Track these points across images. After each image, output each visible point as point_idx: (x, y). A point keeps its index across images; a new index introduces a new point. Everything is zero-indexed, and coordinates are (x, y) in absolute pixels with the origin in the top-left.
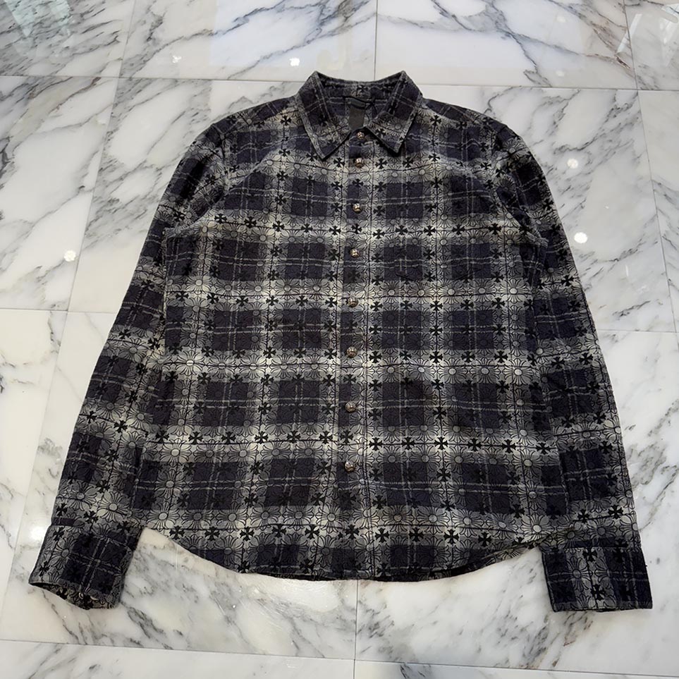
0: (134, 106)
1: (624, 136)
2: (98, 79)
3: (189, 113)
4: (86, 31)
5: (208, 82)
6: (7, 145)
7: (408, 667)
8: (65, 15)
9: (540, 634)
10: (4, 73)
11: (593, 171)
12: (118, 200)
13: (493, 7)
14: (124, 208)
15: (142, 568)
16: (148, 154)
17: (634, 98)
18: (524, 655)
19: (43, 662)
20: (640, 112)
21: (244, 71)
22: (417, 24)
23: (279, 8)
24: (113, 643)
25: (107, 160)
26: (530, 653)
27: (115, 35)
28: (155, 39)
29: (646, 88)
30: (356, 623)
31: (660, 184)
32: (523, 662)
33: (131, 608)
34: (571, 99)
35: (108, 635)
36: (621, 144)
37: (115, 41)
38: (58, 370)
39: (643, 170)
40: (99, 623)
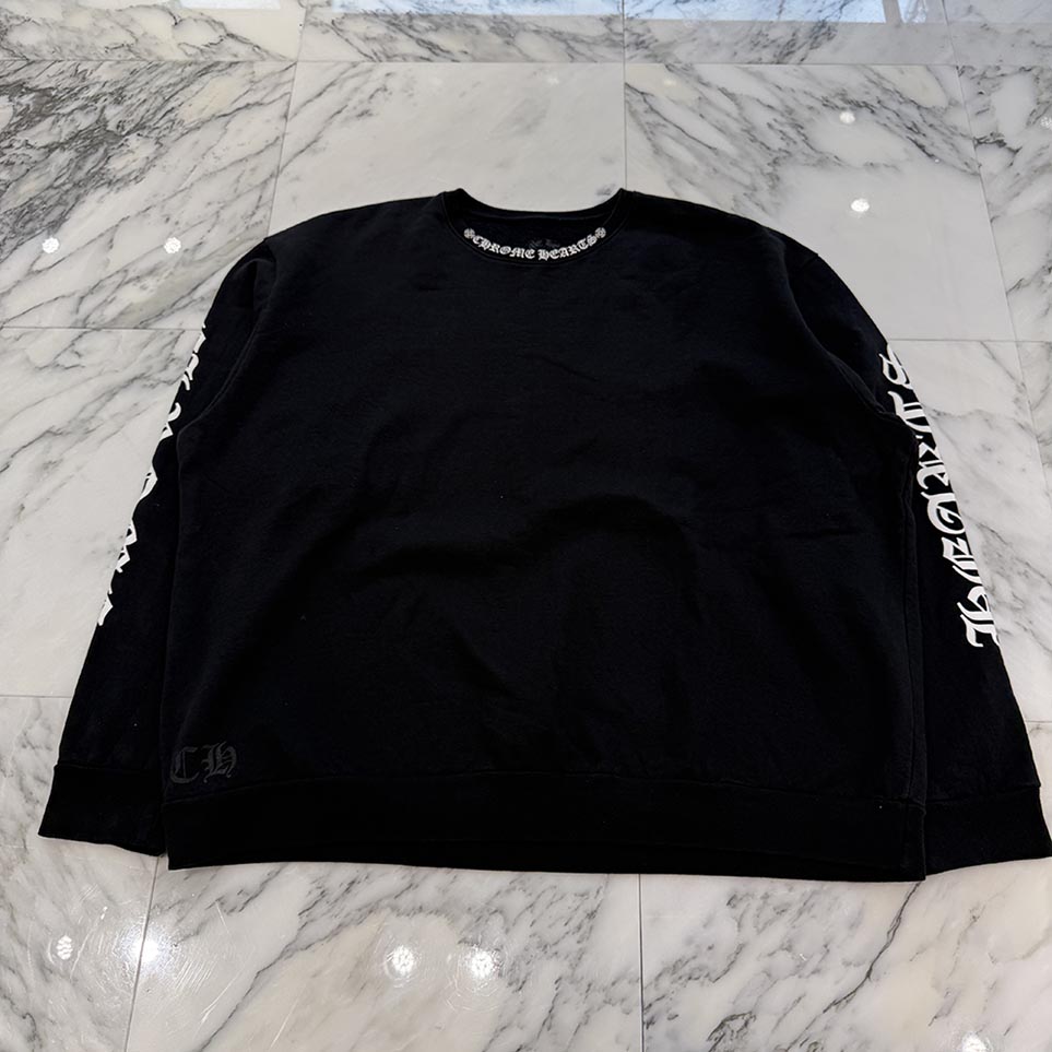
9: (788, 43)
18: (775, 56)
24: (405, 60)
30: (623, 41)
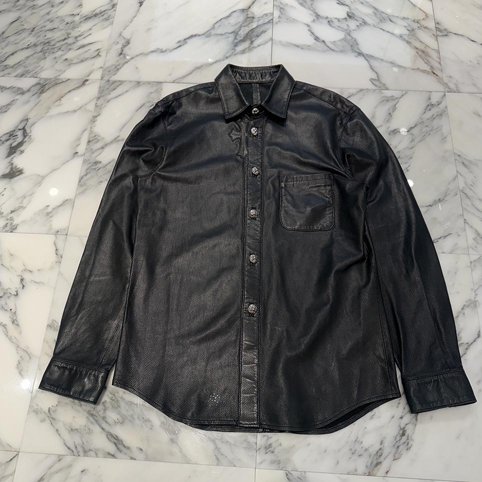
0: (111, 99)
1: (436, 123)
2: (87, 80)
3: (147, 104)
4: (79, 48)
5: (161, 84)
6: (26, 124)
7: (291, 474)
8: (65, 37)
10: (24, 76)
11: (414, 146)
12: (101, 162)
13: (350, 35)
14: (104, 167)
15: (116, 405)
16: (120, 131)
17: (443, 97)
19: (51, 467)
20: (446, 107)
21: (184, 77)
22: (299, 47)
23: (207, 34)
25: (92, 135)
26: (371, 465)
27: (98, 52)
28: (124, 54)
29: (451, 91)
31: (459, 156)
32: (367, 471)
33: (108, 432)
34: (401, 98)
35: (93, 450)
36: (434, 128)
37: (98, 55)
38: (60, 274)
39: (448, 146)
40: (87, 442)
